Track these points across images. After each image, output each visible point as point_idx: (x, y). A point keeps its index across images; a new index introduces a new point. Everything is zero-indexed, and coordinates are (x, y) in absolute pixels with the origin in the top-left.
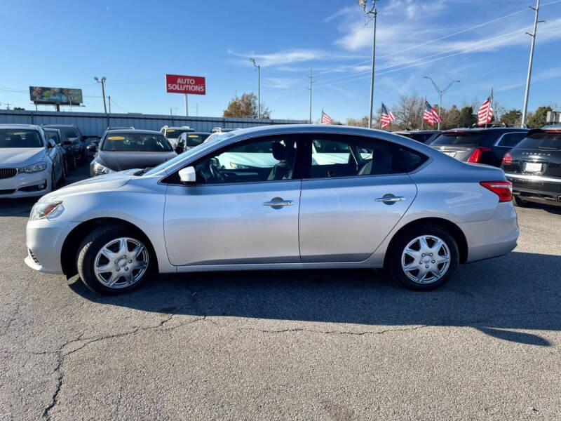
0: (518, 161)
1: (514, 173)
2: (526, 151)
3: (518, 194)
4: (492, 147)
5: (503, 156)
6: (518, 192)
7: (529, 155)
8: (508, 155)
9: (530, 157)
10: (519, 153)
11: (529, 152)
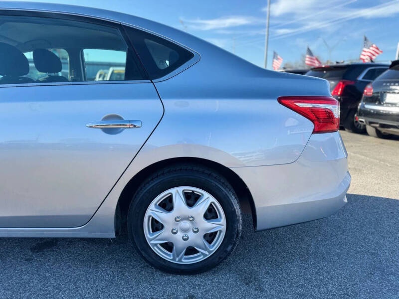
0: (378, 93)
1: (375, 105)
2: (387, 82)
3: (377, 125)
4: (356, 81)
5: (364, 88)
6: (377, 123)
7: (390, 85)
8: (369, 87)
9: (391, 87)
10: (380, 84)
11: (390, 82)
